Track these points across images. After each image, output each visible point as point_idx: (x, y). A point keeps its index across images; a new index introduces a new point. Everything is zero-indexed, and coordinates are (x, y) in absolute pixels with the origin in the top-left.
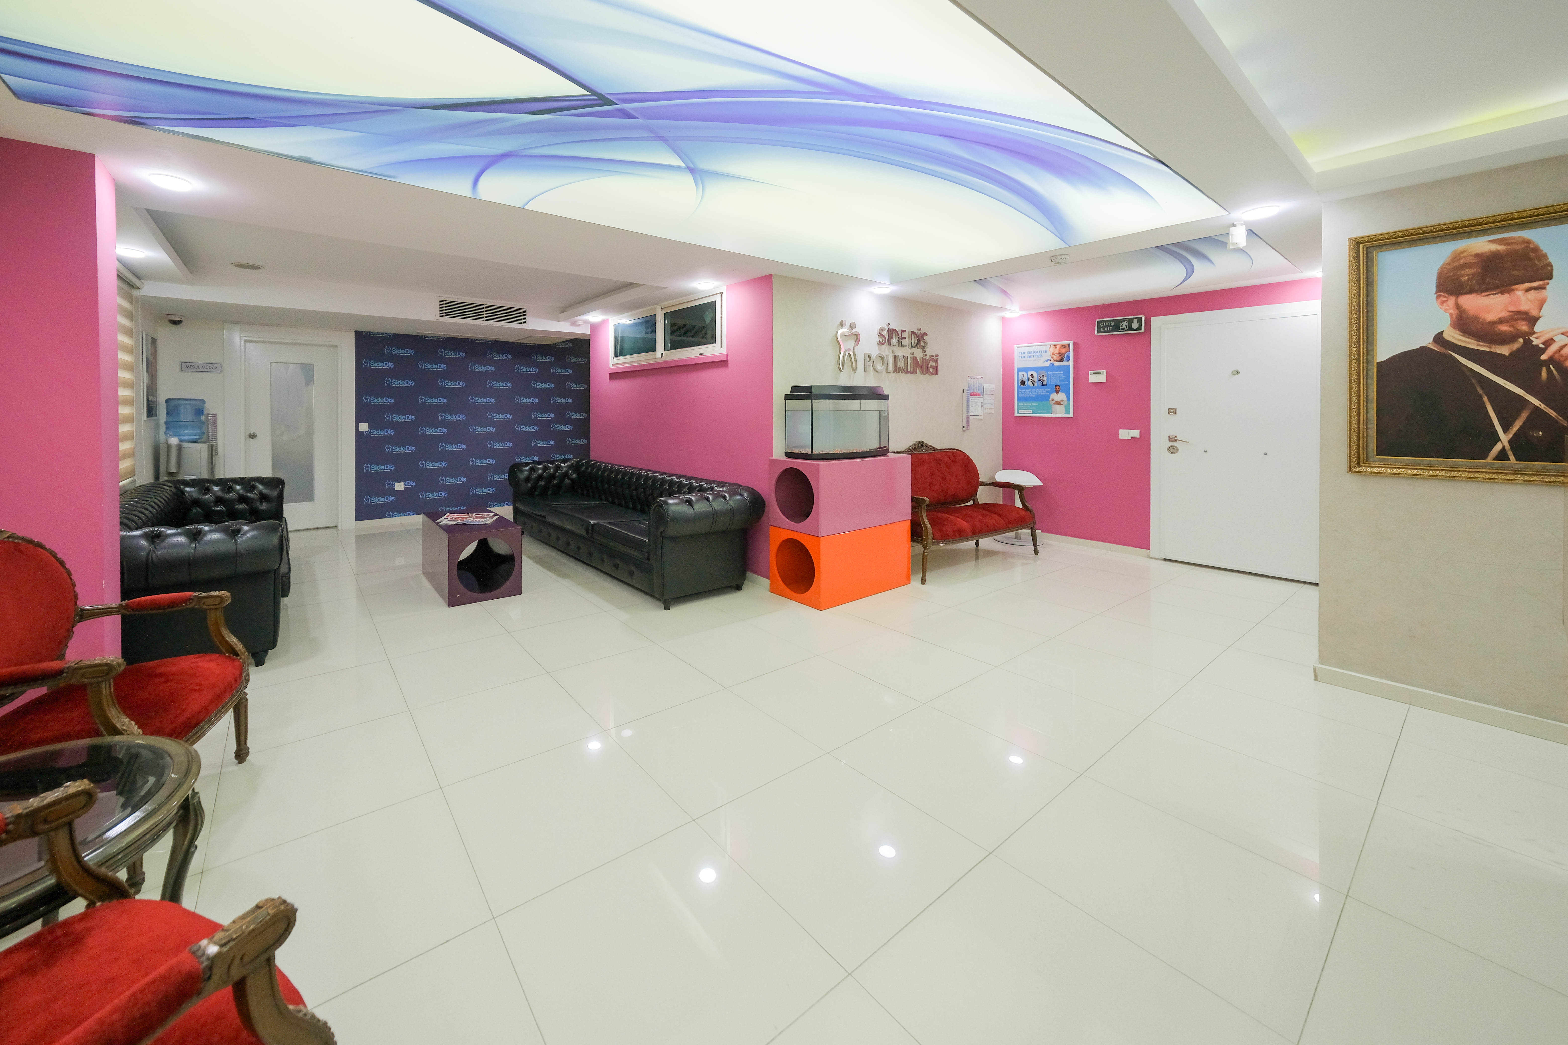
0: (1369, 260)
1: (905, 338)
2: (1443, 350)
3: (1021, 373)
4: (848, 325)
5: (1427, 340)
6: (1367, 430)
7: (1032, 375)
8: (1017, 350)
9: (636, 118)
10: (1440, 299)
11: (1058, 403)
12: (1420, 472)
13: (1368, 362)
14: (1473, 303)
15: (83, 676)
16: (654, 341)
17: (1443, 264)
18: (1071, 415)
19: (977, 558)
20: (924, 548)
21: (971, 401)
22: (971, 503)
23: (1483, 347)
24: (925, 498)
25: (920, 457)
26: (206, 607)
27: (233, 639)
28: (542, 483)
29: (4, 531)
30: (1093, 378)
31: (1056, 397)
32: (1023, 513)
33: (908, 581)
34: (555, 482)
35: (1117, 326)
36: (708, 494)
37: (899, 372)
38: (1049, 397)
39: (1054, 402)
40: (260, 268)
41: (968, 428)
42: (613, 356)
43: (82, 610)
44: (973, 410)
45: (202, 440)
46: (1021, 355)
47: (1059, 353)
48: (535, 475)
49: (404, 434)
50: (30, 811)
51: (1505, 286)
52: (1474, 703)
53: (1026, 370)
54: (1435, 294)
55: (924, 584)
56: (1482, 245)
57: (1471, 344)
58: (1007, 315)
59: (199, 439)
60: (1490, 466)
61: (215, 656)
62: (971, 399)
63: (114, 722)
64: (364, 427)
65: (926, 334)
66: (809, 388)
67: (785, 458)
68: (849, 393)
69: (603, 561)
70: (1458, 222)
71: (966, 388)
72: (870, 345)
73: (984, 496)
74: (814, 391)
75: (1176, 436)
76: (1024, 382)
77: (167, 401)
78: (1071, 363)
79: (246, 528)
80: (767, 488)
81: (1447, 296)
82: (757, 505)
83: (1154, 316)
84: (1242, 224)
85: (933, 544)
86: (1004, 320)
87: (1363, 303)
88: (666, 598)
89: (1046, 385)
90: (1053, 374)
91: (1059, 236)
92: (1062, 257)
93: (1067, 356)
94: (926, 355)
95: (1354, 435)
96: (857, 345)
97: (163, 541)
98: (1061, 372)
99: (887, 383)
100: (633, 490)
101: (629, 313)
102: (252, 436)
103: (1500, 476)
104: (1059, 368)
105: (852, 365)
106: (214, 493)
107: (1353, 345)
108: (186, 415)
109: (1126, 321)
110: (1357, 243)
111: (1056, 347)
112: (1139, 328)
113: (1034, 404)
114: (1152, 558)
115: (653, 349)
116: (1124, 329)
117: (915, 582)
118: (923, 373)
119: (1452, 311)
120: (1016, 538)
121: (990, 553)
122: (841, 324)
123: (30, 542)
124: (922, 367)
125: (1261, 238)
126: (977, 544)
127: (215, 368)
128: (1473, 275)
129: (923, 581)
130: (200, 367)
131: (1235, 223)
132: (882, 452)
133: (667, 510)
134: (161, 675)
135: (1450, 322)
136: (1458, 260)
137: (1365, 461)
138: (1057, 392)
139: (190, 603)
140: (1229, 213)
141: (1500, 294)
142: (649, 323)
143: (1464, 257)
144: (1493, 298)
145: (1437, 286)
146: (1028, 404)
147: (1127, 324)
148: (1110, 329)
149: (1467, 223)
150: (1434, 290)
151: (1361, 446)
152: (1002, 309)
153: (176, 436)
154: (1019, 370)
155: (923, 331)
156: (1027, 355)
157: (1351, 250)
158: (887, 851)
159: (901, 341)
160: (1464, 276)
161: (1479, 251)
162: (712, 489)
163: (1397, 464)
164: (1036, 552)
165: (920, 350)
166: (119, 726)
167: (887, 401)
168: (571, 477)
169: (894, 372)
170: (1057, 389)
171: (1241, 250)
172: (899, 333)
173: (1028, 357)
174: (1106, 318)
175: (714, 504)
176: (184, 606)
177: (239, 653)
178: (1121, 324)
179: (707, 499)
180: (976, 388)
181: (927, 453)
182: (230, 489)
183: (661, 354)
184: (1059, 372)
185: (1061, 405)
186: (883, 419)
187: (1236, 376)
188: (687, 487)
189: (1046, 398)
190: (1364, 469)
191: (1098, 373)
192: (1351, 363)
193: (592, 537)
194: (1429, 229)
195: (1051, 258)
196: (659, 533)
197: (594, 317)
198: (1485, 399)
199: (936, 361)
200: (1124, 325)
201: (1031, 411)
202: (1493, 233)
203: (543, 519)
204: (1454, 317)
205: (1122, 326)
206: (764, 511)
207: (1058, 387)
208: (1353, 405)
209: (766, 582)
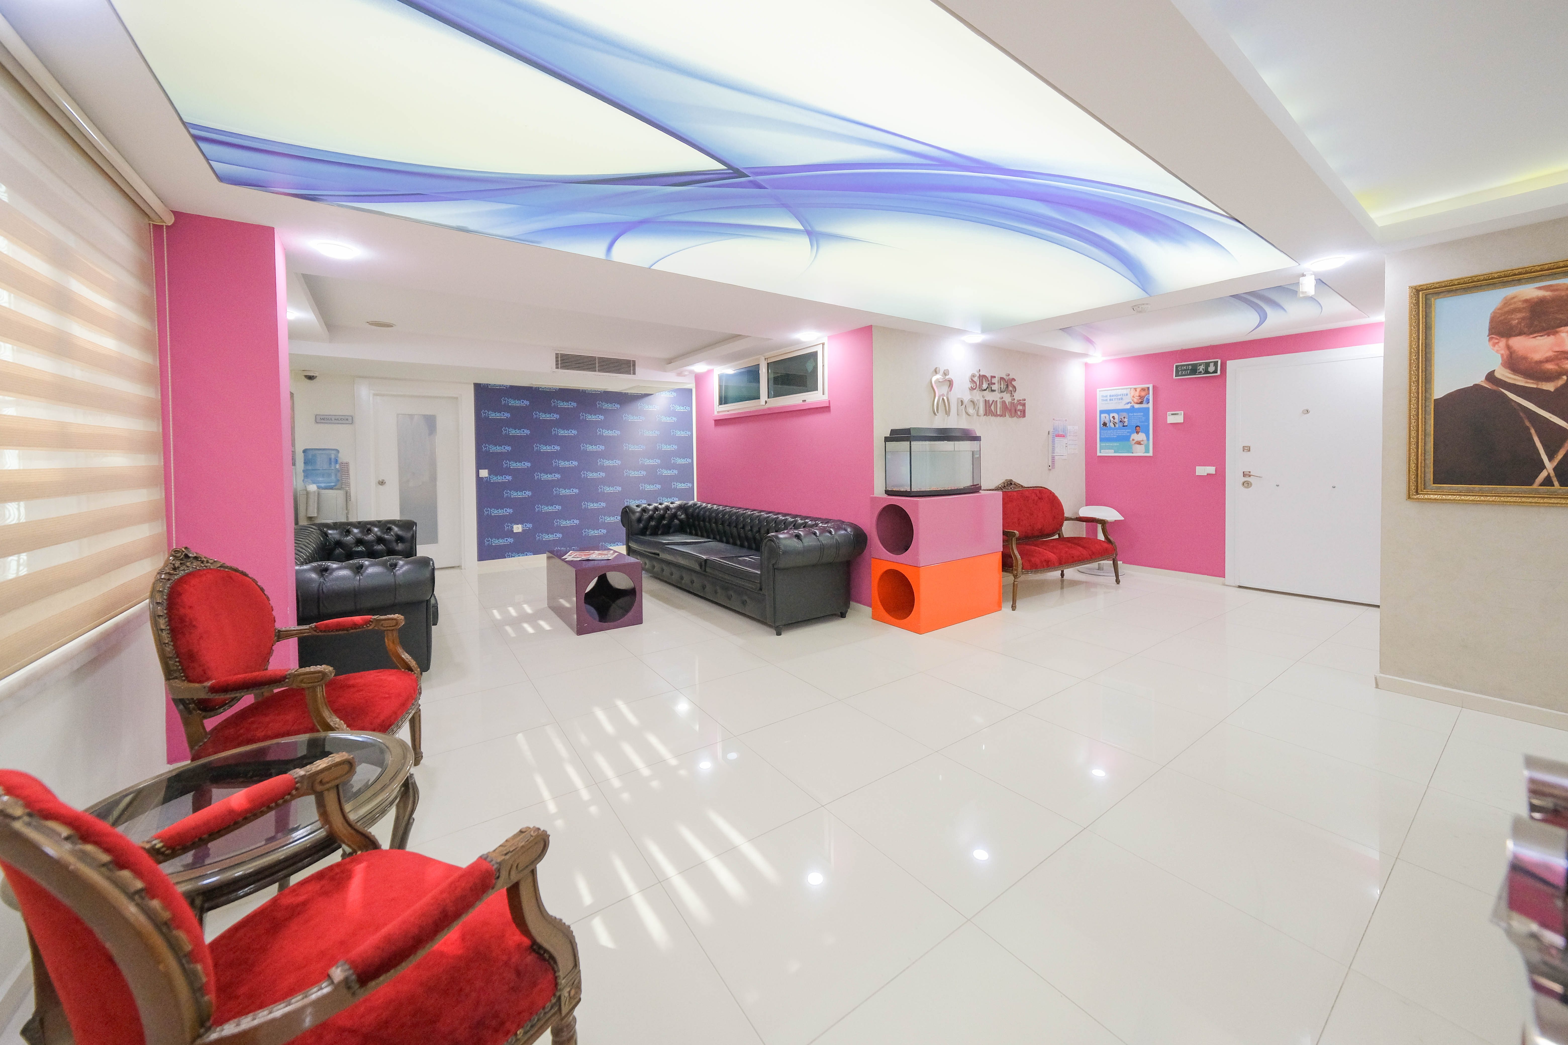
0: (1428, 306)
1: (994, 384)
2: (1495, 388)
3: (1103, 415)
4: (942, 372)
5: (1479, 379)
6: (1424, 461)
7: (1113, 417)
8: (1100, 394)
9: (765, 188)
10: (1493, 341)
11: (1139, 443)
12: (1472, 498)
13: (1426, 399)
14: (1521, 344)
15: (302, 681)
16: (758, 390)
17: (1495, 310)
18: (1151, 454)
19: (1062, 588)
20: (1014, 577)
21: (1056, 442)
22: (1057, 537)
23: (1531, 384)
24: (1015, 531)
25: (1009, 494)
26: (385, 629)
27: (406, 656)
28: (653, 523)
29: (217, 561)
30: (1171, 419)
31: (1136, 437)
32: (1106, 545)
33: (999, 607)
34: (665, 522)
35: (1194, 370)
36: (815, 529)
37: (989, 415)
38: (1130, 436)
39: (1134, 442)
40: (392, 326)
41: (1053, 467)
42: (718, 404)
43: (279, 631)
44: (1058, 451)
45: (336, 487)
46: (1103, 398)
47: (1139, 396)
48: (646, 516)
49: (522, 480)
50: (311, 774)
51: (1550, 329)
52: (1520, 704)
53: (1108, 412)
54: (1488, 336)
55: (1015, 610)
56: (1530, 291)
57: (1520, 381)
58: (1088, 360)
59: (335, 486)
60: (1536, 491)
61: (395, 670)
62: (1056, 440)
63: (329, 721)
64: (484, 473)
65: (1014, 380)
66: (908, 431)
67: (885, 496)
68: (944, 435)
69: (716, 592)
70: (1508, 271)
71: (1051, 430)
72: (962, 390)
73: (1069, 530)
74: (913, 433)
75: (1250, 472)
76: (1106, 424)
77: (305, 451)
78: (1151, 405)
79: (401, 563)
80: (868, 523)
81: (1498, 338)
82: (860, 539)
83: (1230, 360)
84: (1312, 275)
85: (1023, 573)
86: (1086, 364)
87: (1422, 345)
88: (777, 624)
89: (1127, 426)
90: (1133, 415)
91: (1141, 287)
92: (1143, 306)
93: (1147, 398)
94: (1014, 399)
95: (1413, 466)
96: (951, 390)
97: (331, 574)
98: (1141, 414)
99: (977, 426)
100: (741, 528)
101: (733, 364)
102: (382, 483)
103: (1546, 500)
104: (1139, 410)
105: (946, 409)
106: (354, 535)
107: (1412, 384)
108: (321, 463)
109: (1203, 365)
110: (1417, 291)
111: (1136, 391)
112: (1215, 371)
113: (1116, 444)
114: (1227, 585)
115: (758, 397)
116: (1201, 372)
117: (1006, 609)
118: (1011, 416)
119: (1503, 352)
120: (1099, 569)
121: (1074, 583)
122: (936, 372)
123: (236, 570)
124: (1010, 411)
125: (1330, 287)
126: (1062, 575)
127: (347, 420)
128: (1523, 319)
129: (1014, 608)
130: (333, 419)
131: (1305, 273)
132: (975, 489)
133: (778, 543)
134: (353, 686)
135: (1501, 361)
136: (1510, 305)
137: (1423, 489)
138: (1137, 433)
139: (370, 625)
140: (1299, 264)
141: (1546, 336)
142: (753, 373)
143: (1515, 303)
144: (1540, 340)
145: (1490, 330)
146: (1110, 444)
147: (1204, 368)
148: (1187, 372)
149: (1517, 272)
150: (1487, 332)
151: (1419, 475)
152: (1085, 355)
153: (314, 483)
154: (1102, 412)
155: (1011, 377)
156: (1109, 398)
157: (1411, 297)
158: (981, 855)
159: (991, 386)
160: (1514, 319)
161: (1528, 298)
162: (817, 525)
163: (1452, 491)
164: (1118, 581)
165: (1009, 395)
166: (332, 724)
167: (979, 442)
168: (679, 517)
169: (984, 415)
170: (1137, 429)
171: (1311, 298)
172: (989, 379)
173: (1110, 400)
174: (1184, 362)
175: (821, 538)
176: (365, 628)
177: (414, 670)
178: (1198, 368)
179: (815, 534)
180: (1061, 429)
181: (1015, 491)
182: (369, 531)
183: (765, 401)
184: (1139, 414)
185: (1141, 444)
186: (976, 460)
187: (1306, 415)
188: (793, 525)
189: (1127, 438)
190: (1421, 496)
191: (1175, 414)
192: (1410, 401)
193: (705, 571)
194: (1483, 277)
195: (1133, 307)
196: (771, 565)
197: (700, 368)
198: (1533, 431)
199: (1024, 405)
200: (1201, 368)
201: (1113, 450)
202: (1541, 281)
203: (657, 556)
204: (1505, 357)
205: (1199, 370)
206: (866, 545)
207: (1138, 428)
208: (1411, 439)
209: (868, 610)
